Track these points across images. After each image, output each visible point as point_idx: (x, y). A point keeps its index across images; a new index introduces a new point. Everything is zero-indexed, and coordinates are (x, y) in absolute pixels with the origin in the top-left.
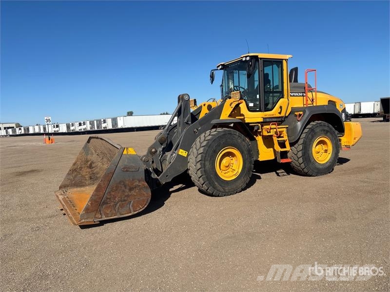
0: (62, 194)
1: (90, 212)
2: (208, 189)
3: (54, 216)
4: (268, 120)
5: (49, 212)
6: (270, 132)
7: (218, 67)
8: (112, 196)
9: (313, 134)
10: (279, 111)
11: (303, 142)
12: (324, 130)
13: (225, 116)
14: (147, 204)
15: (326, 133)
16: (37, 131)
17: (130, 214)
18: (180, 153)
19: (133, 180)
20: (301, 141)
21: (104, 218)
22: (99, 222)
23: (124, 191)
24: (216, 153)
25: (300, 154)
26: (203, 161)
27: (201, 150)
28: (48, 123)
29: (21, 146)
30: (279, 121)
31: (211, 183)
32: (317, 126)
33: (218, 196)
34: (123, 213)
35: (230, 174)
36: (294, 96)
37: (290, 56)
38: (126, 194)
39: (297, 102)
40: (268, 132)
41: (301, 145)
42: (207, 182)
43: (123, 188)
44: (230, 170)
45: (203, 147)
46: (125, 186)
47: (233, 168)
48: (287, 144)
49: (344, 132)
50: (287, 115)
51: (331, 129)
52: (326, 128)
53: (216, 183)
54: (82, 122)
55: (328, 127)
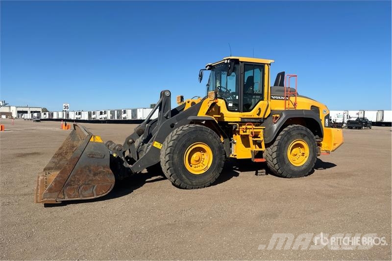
0: (43, 176)
1: (54, 192)
2: (175, 180)
3: (29, 194)
4: (246, 120)
5: (27, 190)
6: (246, 132)
7: (207, 67)
8: (77, 179)
9: (289, 137)
10: (258, 113)
11: (278, 143)
12: (301, 134)
13: (202, 113)
14: (111, 190)
15: (303, 136)
16: (60, 117)
17: (93, 198)
18: (154, 145)
19: (98, 166)
20: (276, 143)
21: (67, 199)
22: (60, 202)
23: (88, 175)
24: (185, 147)
25: (274, 155)
26: (171, 154)
27: (171, 144)
28: (66, 109)
29: (39, 130)
30: (258, 122)
31: (178, 176)
32: (293, 129)
33: (186, 189)
34: (85, 196)
35: (201, 168)
36: (275, 99)
37: (272, 61)
38: (90, 178)
39: (278, 105)
40: (244, 132)
41: (276, 147)
42: (175, 174)
43: (88, 173)
44: (201, 164)
45: (173, 140)
46: (90, 171)
47: (204, 163)
48: (263, 144)
49: (323, 137)
50: (266, 117)
51: (308, 133)
52: (303, 132)
53: (183, 176)
54: (103, 111)
55: (306, 131)
